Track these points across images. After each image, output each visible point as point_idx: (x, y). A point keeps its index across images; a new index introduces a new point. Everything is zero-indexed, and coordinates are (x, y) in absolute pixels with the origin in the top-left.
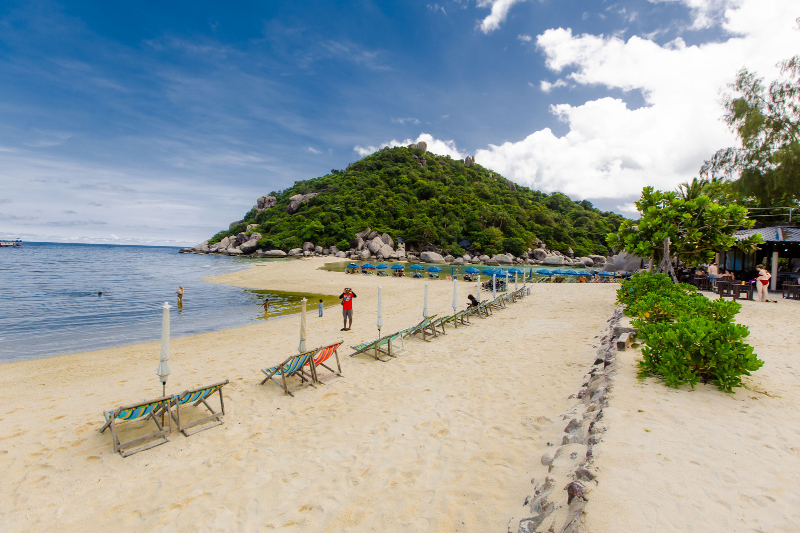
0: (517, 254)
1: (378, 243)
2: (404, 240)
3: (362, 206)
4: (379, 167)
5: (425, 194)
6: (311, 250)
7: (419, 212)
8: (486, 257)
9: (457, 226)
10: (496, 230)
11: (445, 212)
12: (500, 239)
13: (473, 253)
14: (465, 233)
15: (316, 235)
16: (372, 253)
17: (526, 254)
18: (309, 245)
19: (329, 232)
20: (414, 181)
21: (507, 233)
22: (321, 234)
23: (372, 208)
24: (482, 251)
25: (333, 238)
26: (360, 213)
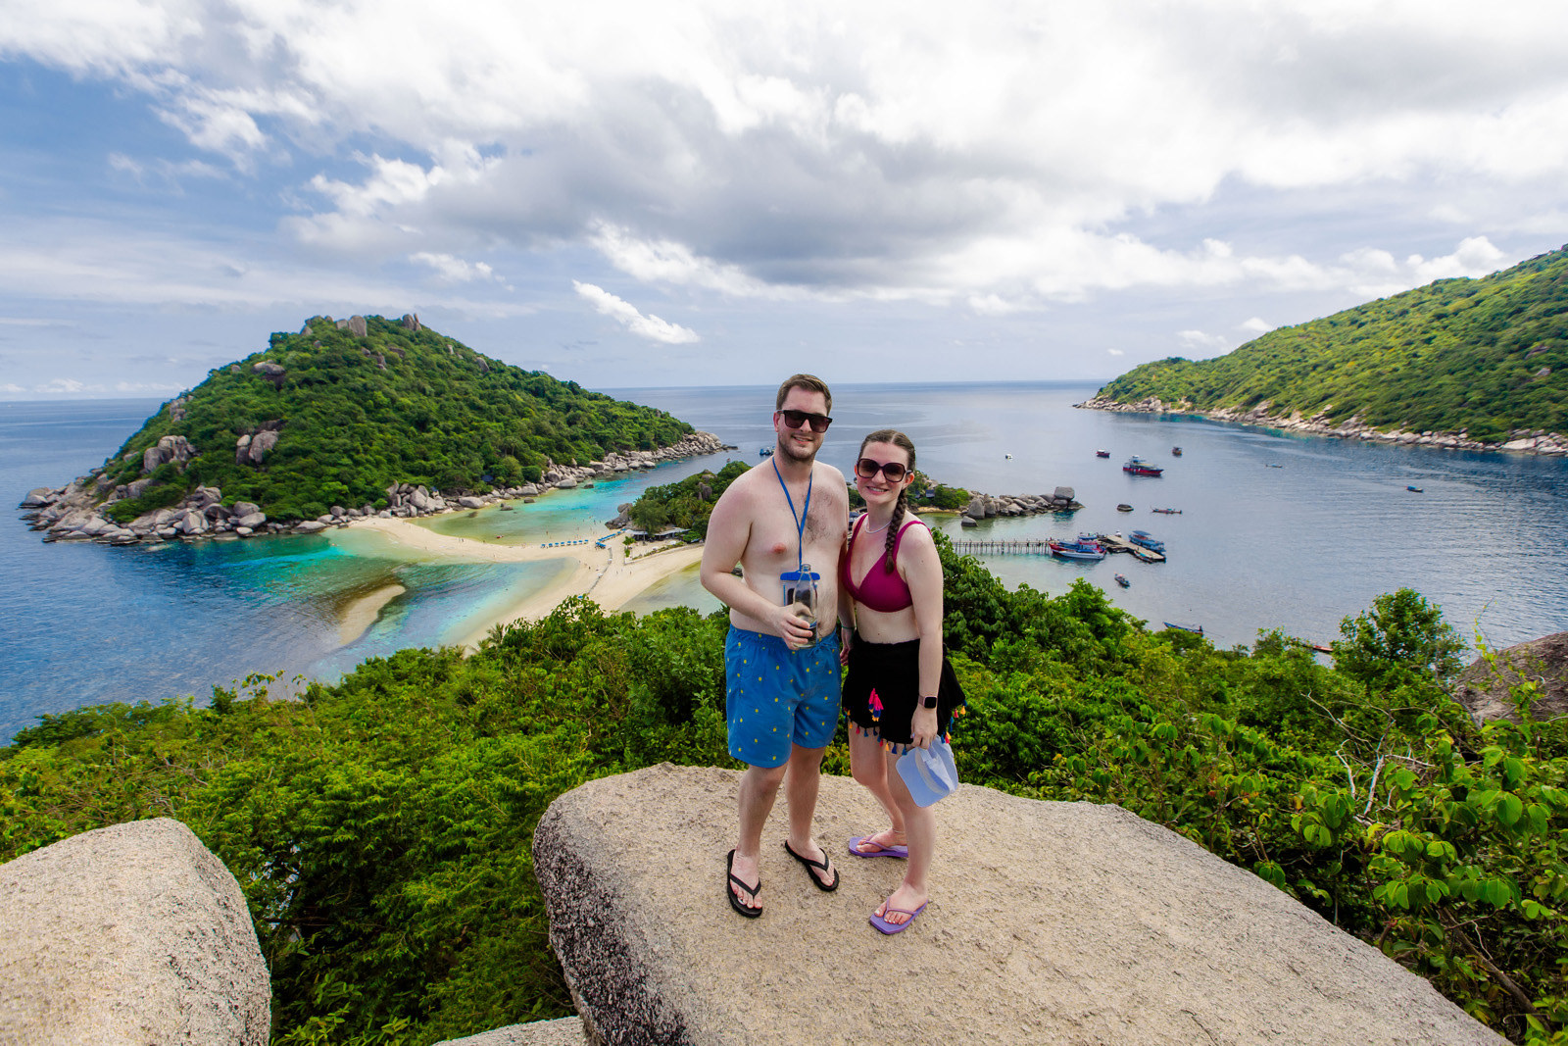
0: (536, 481)
1: (420, 496)
2: (438, 488)
3: (366, 451)
4: (334, 380)
5: (422, 424)
6: (345, 514)
7: (430, 449)
8: (513, 490)
9: (478, 463)
10: (512, 460)
11: (458, 446)
12: (519, 469)
13: (498, 488)
14: (485, 468)
15: (342, 497)
16: (419, 508)
17: (543, 480)
18: (340, 509)
19: (355, 491)
20: (393, 401)
21: (523, 461)
22: (345, 495)
23: (379, 453)
24: (507, 486)
25: (361, 497)
26: (368, 461)
